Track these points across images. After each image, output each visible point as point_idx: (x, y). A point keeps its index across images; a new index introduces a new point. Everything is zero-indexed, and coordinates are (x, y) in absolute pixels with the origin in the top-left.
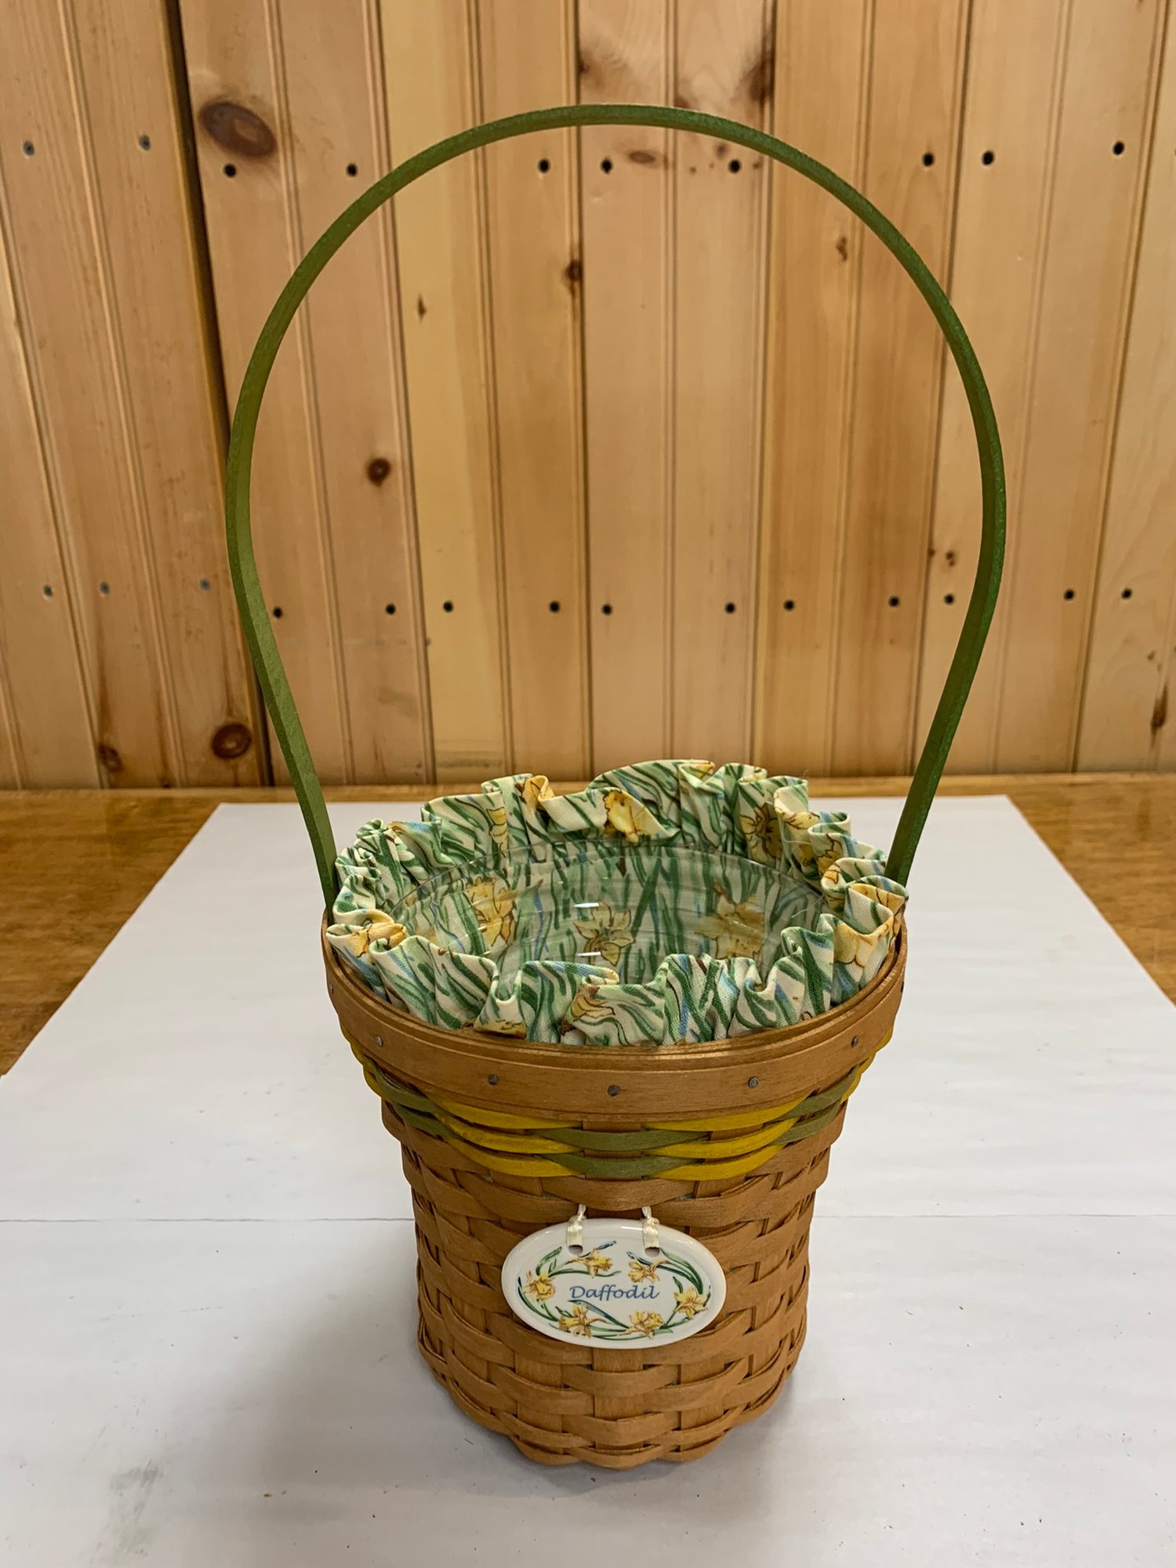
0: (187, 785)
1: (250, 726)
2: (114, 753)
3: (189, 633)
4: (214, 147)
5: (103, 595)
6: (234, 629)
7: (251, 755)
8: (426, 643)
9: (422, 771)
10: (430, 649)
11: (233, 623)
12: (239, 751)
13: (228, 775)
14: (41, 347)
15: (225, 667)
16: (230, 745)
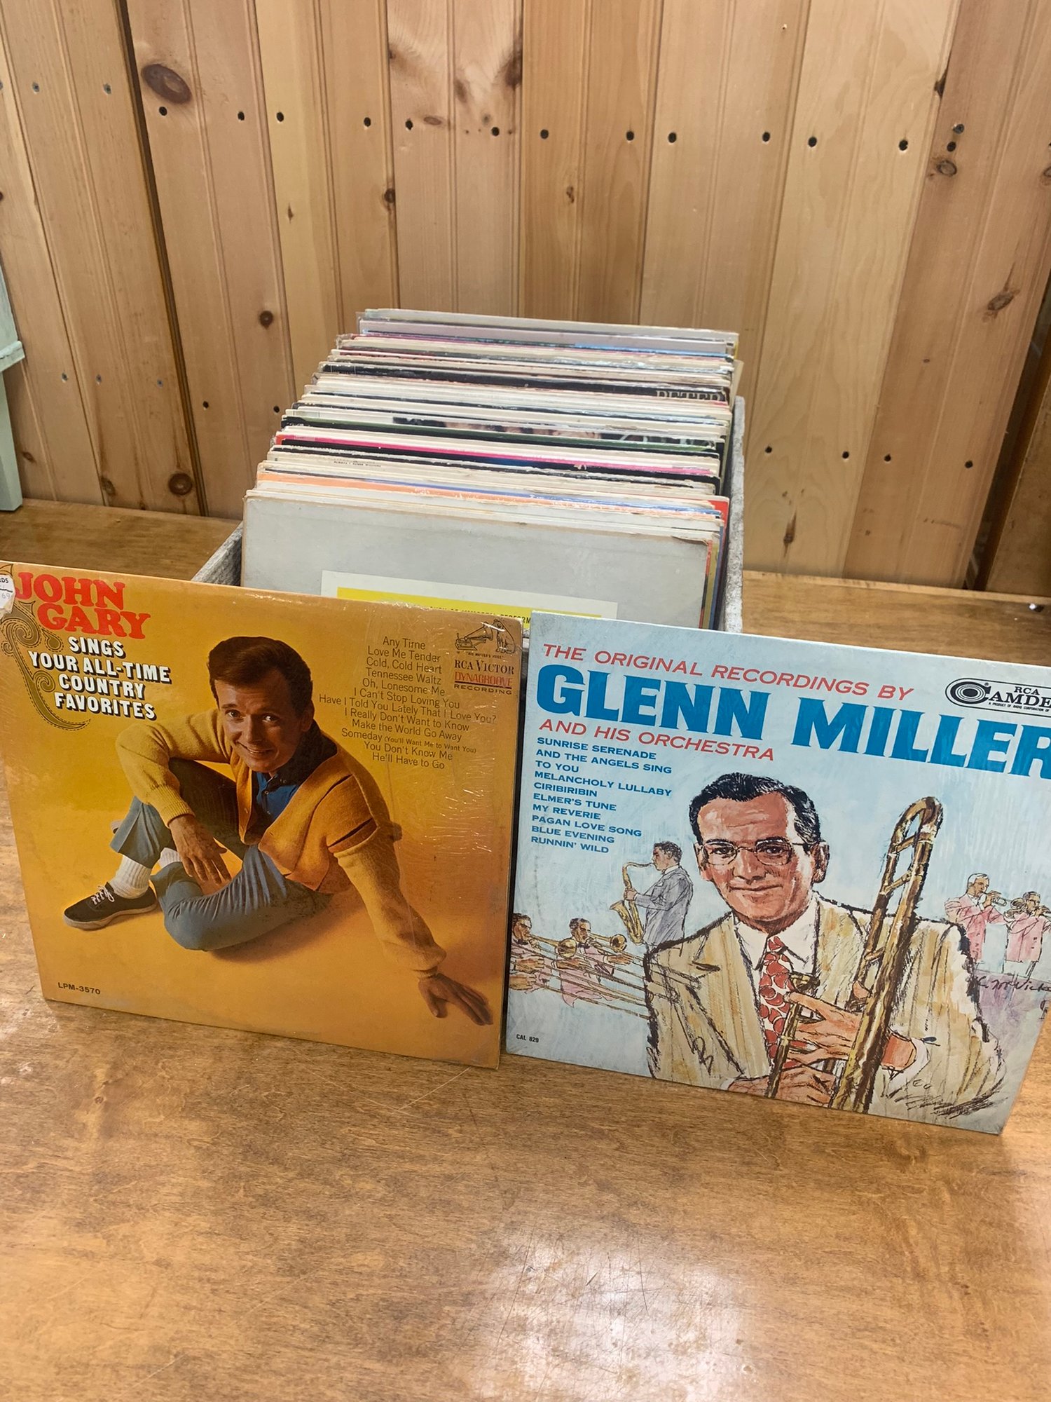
0: (155, 510)
1: (192, 476)
2: (110, 482)
3: (151, 413)
4: (152, 94)
5: (98, 383)
6: (179, 414)
7: (193, 494)
11: (178, 410)
12: (185, 491)
13: (180, 506)
14: (51, 219)
15: (175, 437)
16: (180, 487)
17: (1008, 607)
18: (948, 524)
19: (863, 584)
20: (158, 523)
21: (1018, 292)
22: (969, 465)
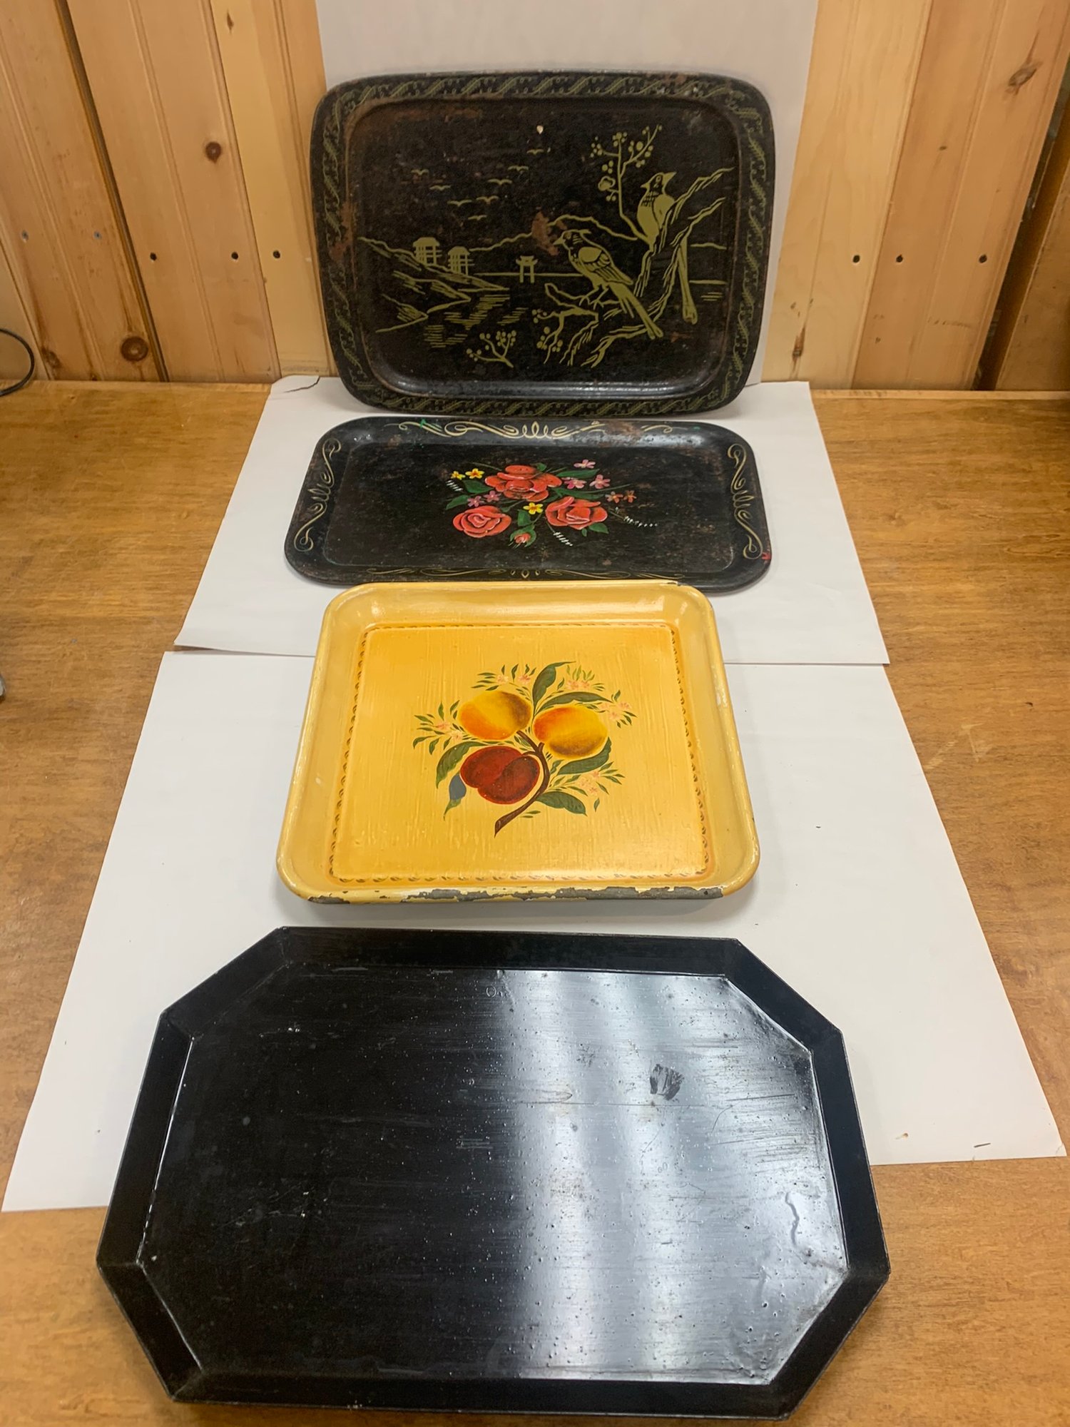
0: (108, 379)
1: (146, 339)
2: (53, 355)
3: (92, 271)
5: (25, 240)
6: (124, 270)
7: (149, 360)
8: (264, 281)
9: (270, 373)
10: (266, 285)
11: (122, 265)
12: (140, 356)
13: (136, 373)
15: (122, 296)
16: (134, 352)
17: (1021, 406)
18: (959, 325)
19: (874, 394)
20: (114, 395)
21: (1040, 64)
22: (983, 259)
